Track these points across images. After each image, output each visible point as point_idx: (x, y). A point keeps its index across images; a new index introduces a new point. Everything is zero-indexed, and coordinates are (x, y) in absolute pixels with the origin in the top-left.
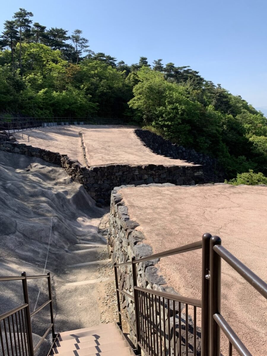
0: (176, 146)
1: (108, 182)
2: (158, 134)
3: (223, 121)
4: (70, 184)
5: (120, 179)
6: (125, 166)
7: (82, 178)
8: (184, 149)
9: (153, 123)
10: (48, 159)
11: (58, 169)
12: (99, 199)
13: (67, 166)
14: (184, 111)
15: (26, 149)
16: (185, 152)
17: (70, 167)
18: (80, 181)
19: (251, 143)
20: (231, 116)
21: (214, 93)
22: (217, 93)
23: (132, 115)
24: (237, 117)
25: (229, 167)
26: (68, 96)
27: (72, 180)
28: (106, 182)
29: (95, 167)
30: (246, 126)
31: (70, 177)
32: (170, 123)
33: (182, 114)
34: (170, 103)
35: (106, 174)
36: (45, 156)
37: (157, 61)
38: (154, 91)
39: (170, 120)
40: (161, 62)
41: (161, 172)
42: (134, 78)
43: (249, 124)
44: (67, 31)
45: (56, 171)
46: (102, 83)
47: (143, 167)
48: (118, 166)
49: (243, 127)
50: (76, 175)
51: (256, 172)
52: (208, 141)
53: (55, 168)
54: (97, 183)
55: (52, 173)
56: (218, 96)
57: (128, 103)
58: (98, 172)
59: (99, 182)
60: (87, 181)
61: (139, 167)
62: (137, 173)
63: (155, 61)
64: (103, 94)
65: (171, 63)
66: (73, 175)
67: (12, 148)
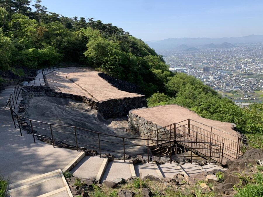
0: (117, 80)
1: (108, 108)
2: (105, 73)
3: (138, 62)
4: (92, 110)
5: (113, 105)
6: (115, 100)
7: (97, 107)
8: (122, 81)
9: (102, 66)
10: (75, 99)
11: (82, 103)
12: (105, 116)
13: (88, 102)
14: (119, 59)
15: (62, 95)
16: (122, 83)
17: (90, 102)
18: (96, 108)
19: (154, 74)
20: (141, 58)
21: (129, 42)
22: (131, 42)
23: (84, 60)
24: (144, 58)
25: (145, 90)
26: (49, 52)
27: (92, 108)
28: (107, 108)
29: (102, 101)
30: (150, 63)
31: (90, 107)
32: (113, 67)
33: (119, 61)
34: (111, 54)
35: (107, 104)
36: (73, 98)
37: (90, 19)
38: (101, 47)
39: (113, 65)
40: (93, 19)
41: (129, 100)
42: (82, 35)
43: (151, 62)
44: (31, 1)
45: (82, 105)
46: (64, 40)
47: (122, 99)
48: (112, 100)
49: (148, 64)
50: (93, 106)
51: (161, 92)
52: (133, 75)
53: (80, 103)
54: (103, 109)
55: (80, 106)
56: (132, 44)
57: (84, 53)
58: (104, 104)
59: (105, 108)
60: (99, 108)
61: (120, 99)
62: (120, 102)
63: (89, 19)
64: (66, 47)
65: (99, 21)
66: (92, 106)
67: (55, 95)
